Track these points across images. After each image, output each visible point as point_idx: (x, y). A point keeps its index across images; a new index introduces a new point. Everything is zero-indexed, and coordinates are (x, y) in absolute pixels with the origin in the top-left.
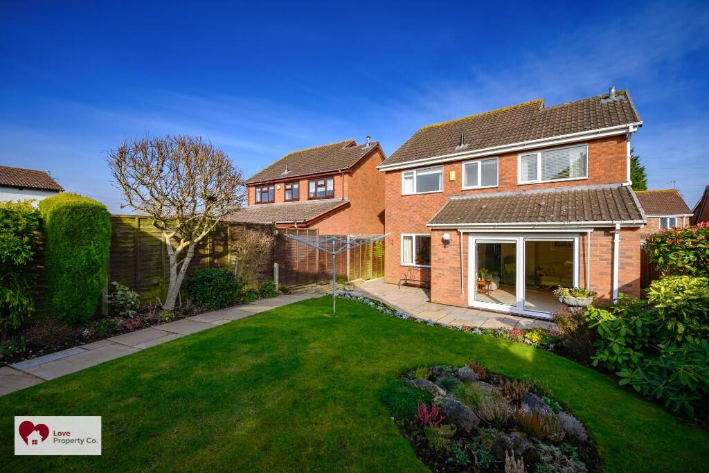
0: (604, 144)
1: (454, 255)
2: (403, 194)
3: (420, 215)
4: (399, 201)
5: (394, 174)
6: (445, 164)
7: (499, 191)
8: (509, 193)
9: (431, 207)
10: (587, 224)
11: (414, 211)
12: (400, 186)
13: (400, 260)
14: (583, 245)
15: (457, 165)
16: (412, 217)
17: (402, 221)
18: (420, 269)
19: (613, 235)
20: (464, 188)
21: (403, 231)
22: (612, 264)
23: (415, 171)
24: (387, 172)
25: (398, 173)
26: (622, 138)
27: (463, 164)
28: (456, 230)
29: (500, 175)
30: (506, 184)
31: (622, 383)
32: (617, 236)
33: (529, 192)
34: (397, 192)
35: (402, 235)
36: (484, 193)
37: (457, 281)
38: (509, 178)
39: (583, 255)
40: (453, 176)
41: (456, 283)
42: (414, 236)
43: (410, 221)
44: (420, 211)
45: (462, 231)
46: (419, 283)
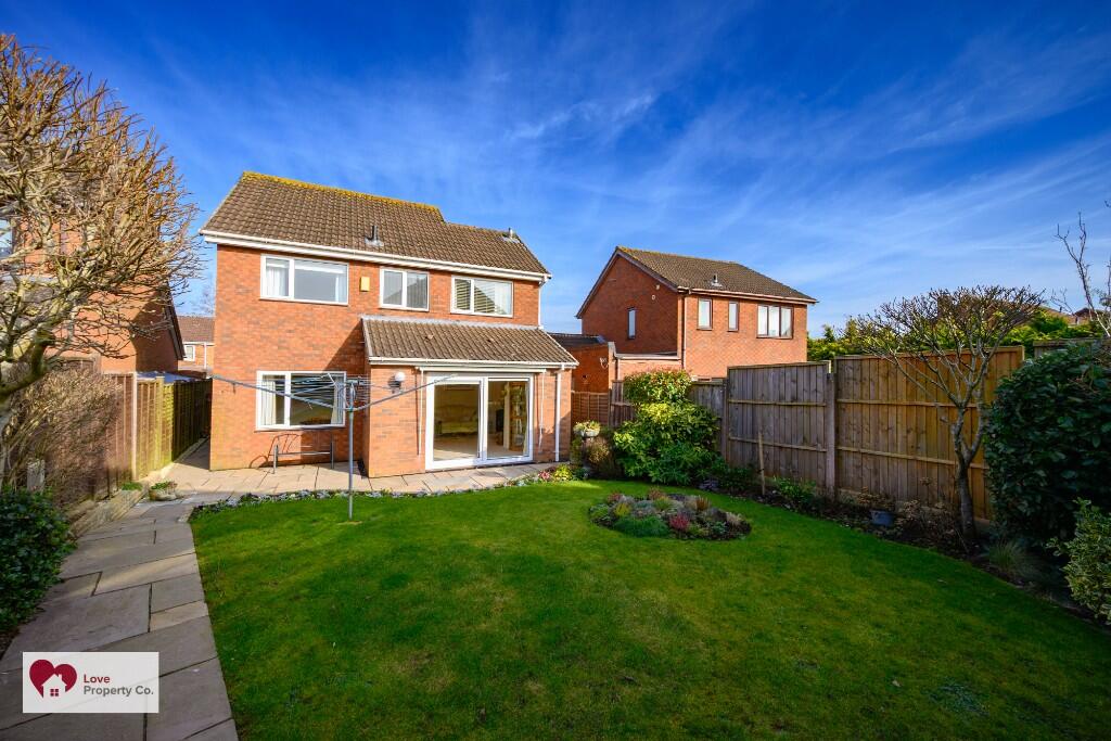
0: (525, 286)
1: (407, 403)
2: (264, 295)
3: (302, 338)
4: (255, 309)
5: (243, 255)
6: (352, 262)
7: (430, 317)
8: (442, 322)
9: (325, 327)
10: (542, 365)
11: (290, 331)
12: (257, 280)
13: (253, 421)
14: (537, 385)
15: (372, 269)
16: (284, 342)
17: (260, 347)
18: (300, 433)
19: (556, 375)
20: (382, 304)
21: (264, 365)
22: (556, 400)
23: (292, 260)
24: (221, 247)
25: (253, 256)
26: (536, 284)
27: (382, 271)
28: (412, 367)
29: (432, 297)
30: (438, 309)
31: (653, 480)
32: (559, 376)
33: (464, 323)
34: (248, 291)
35: (260, 374)
36: (411, 316)
37: (412, 438)
38: (442, 303)
39: (536, 394)
40: (366, 284)
41: (409, 442)
42: (288, 375)
43: (279, 347)
44: (302, 332)
45: (422, 369)
46: (299, 457)
